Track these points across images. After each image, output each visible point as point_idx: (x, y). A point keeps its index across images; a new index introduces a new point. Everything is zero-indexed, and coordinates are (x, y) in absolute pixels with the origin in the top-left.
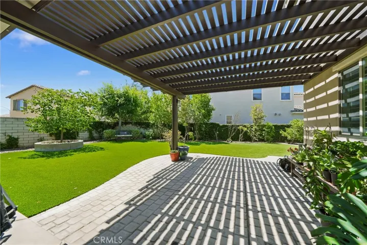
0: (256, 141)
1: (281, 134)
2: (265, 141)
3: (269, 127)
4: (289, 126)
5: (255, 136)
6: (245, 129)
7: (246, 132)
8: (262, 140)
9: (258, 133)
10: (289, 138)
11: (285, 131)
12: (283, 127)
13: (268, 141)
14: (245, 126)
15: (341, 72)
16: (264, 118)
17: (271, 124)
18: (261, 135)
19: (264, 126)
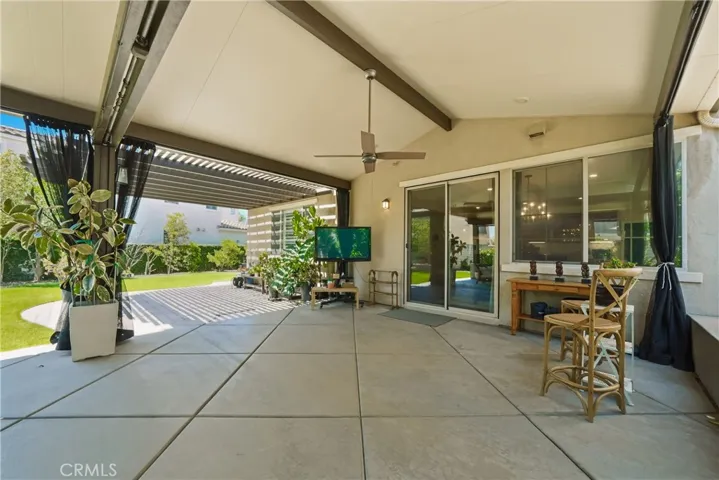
0: (175, 271)
1: (208, 259)
2: (187, 271)
3: (196, 250)
4: (219, 248)
5: (173, 264)
6: (157, 253)
7: (160, 257)
8: (183, 270)
9: (178, 258)
10: (218, 264)
11: (213, 255)
12: (211, 250)
13: (192, 269)
14: (157, 248)
15: (273, 212)
16: (188, 235)
17: (197, 245)
18: (181, 261)
19: (187, 247)
